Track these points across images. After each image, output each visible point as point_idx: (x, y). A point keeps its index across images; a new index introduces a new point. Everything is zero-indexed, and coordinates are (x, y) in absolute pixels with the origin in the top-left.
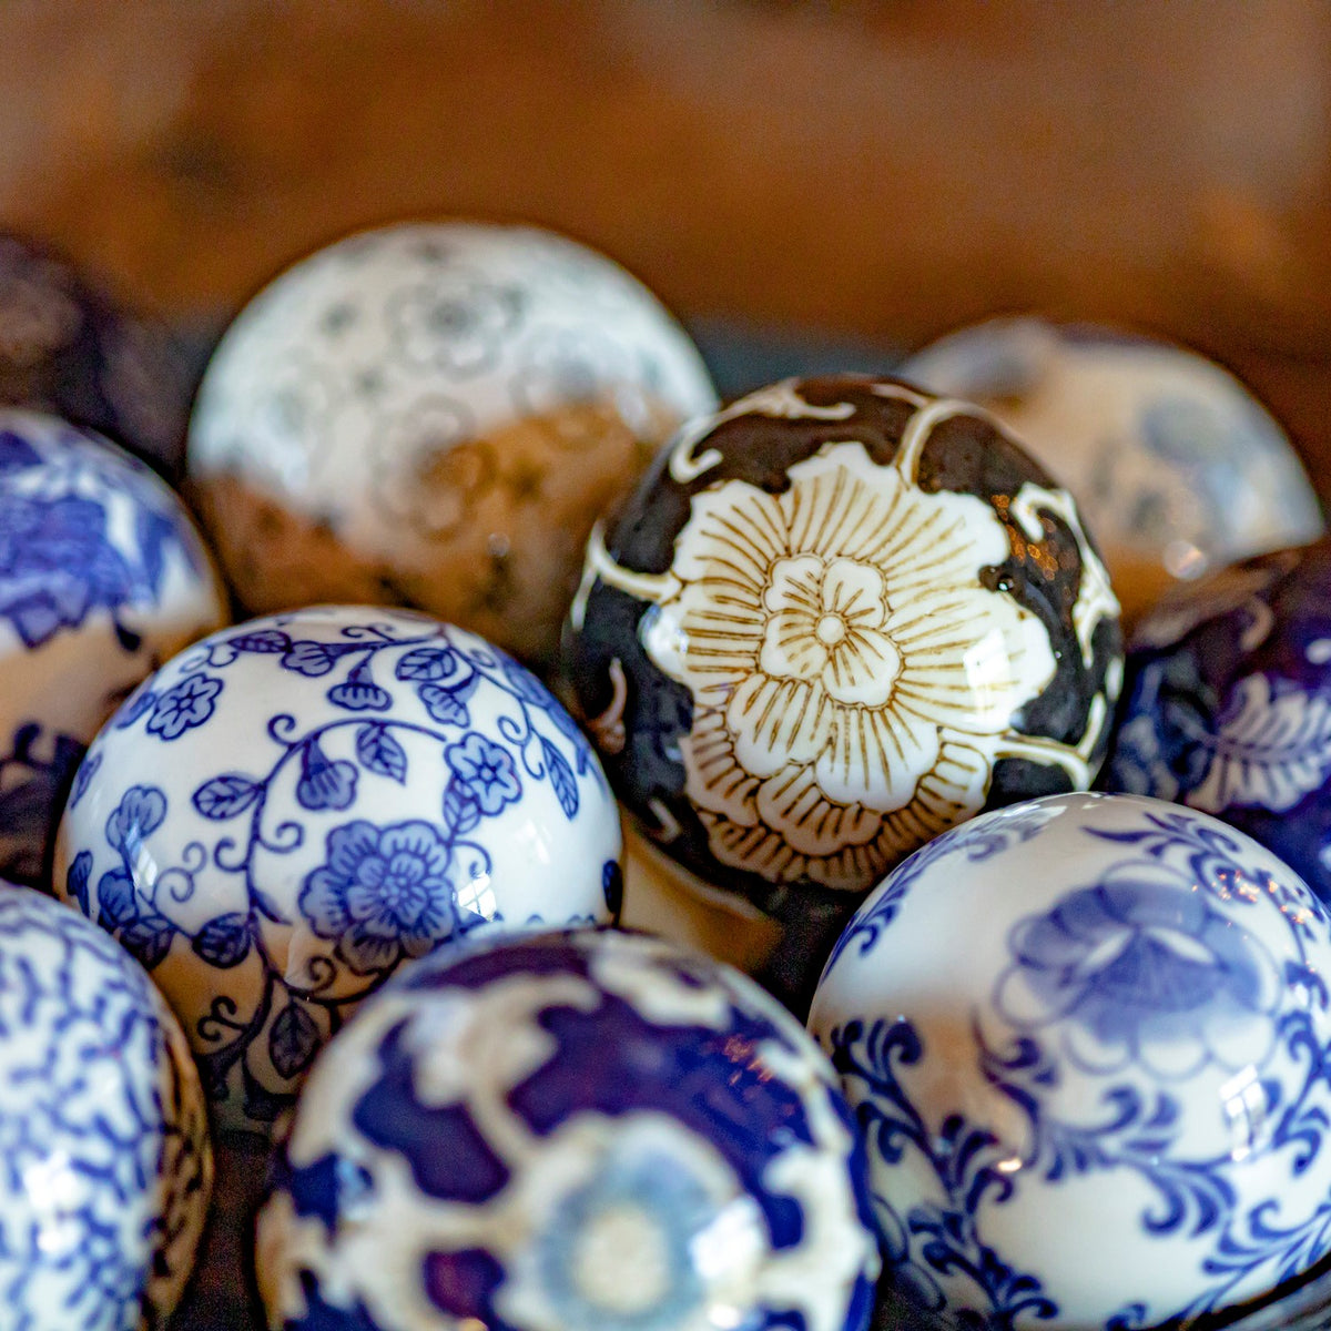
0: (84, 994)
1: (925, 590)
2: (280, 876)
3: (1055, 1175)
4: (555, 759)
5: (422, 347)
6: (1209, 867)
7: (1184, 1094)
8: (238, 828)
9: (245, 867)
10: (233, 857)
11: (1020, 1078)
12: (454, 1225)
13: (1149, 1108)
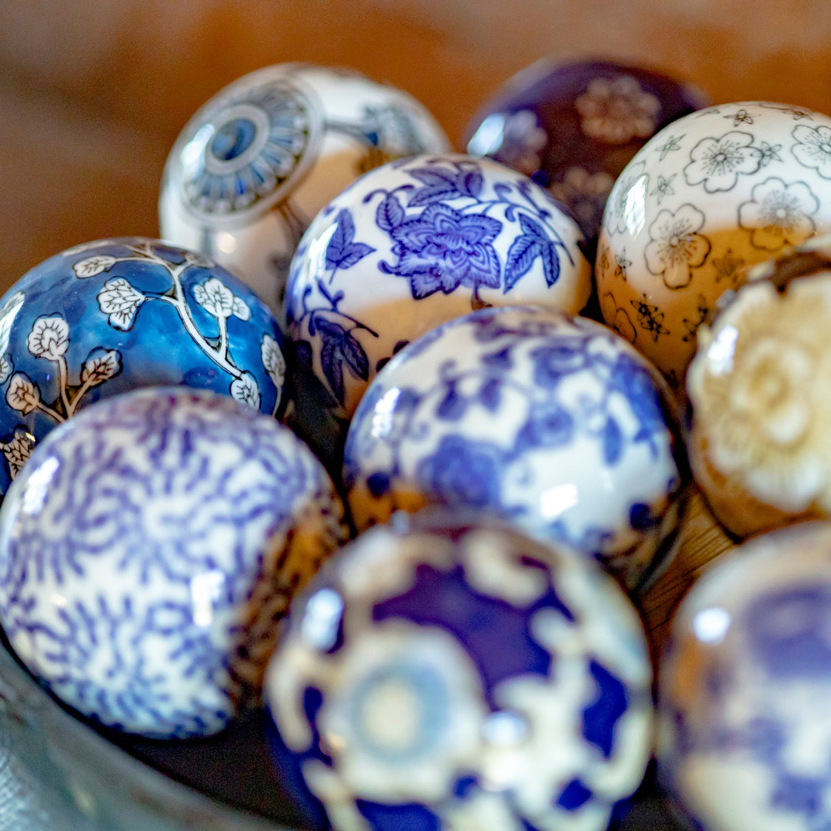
0: (234, 486)
2: (411, 455)
5: (696, 173)
9: (397, 444)
10: (396, 436)
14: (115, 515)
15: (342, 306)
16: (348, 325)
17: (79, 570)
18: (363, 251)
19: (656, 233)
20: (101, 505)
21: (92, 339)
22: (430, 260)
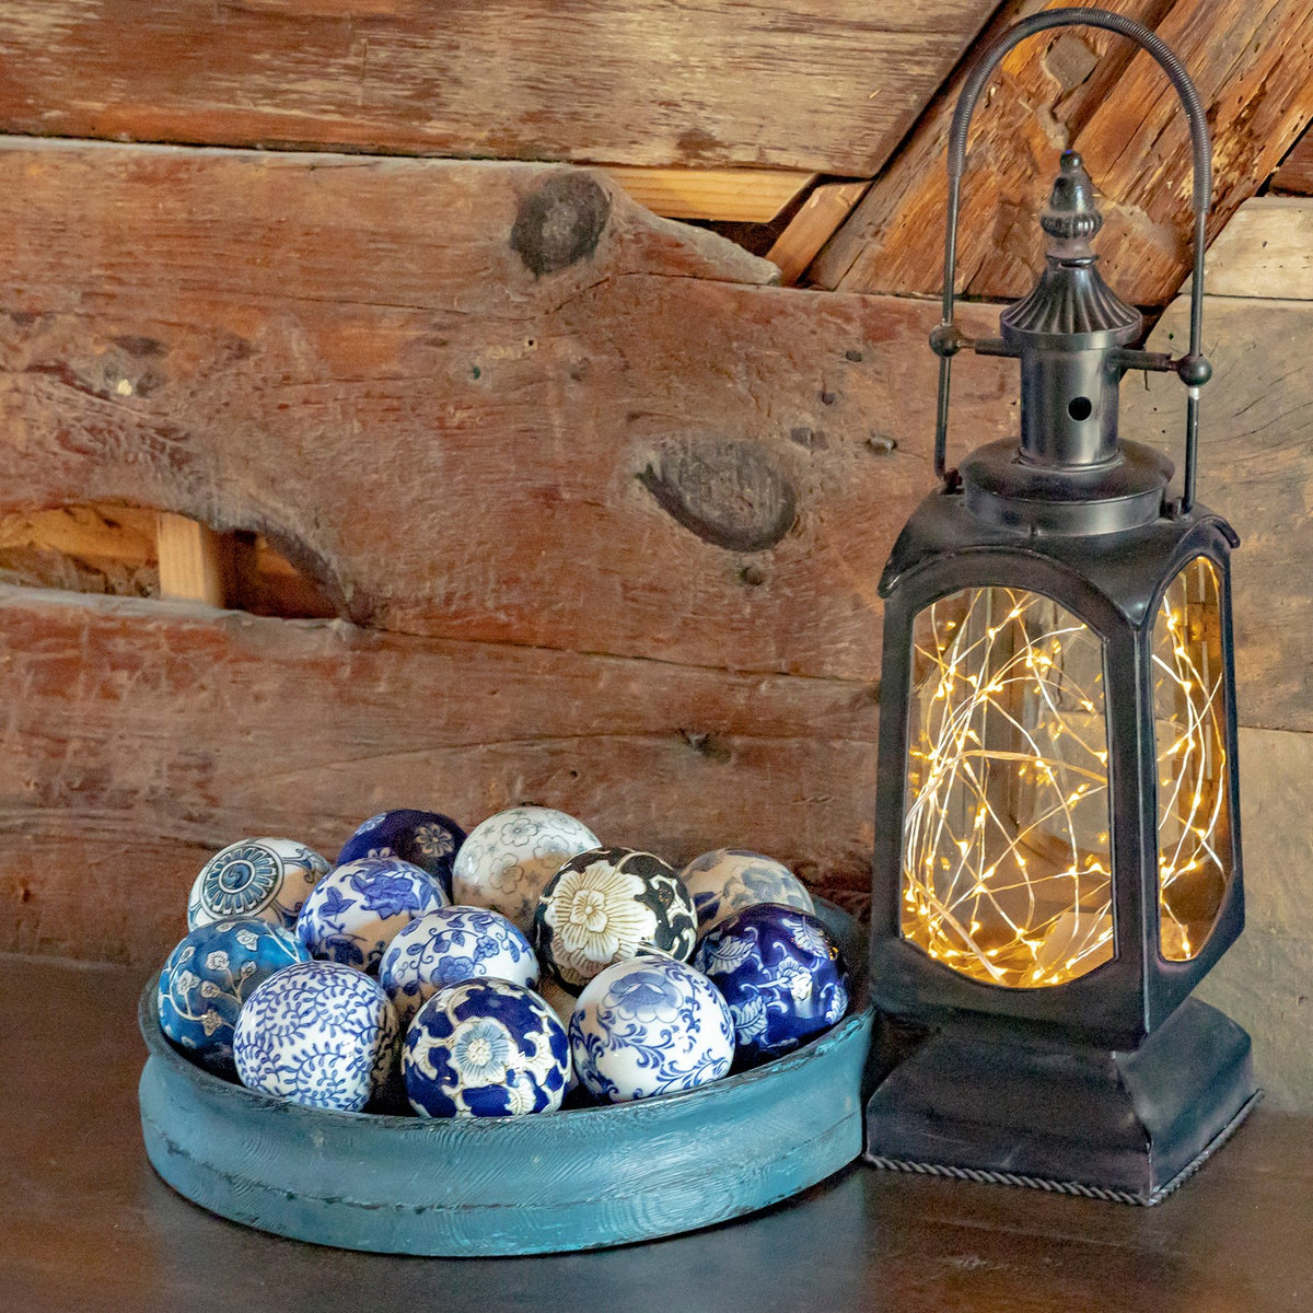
0: (360, 990)
1: (617, 900)
2: (426, 970)
3: (613, 1049)
4: (513, 946)
5: (507, 839)
6: (671, 972)
7: (648, 1027)
8: (417, 958)
9: (417, 968)
10: (414, 965)
11: (605, 1022)
12: (438, 1042)
13: (638, 1030)
14: (314, 1007)
15: (344, 930)
16: (349, 939)
17: (302, 1036)
18: (350, 903)
19: (494, 869)
20: (305, 1007)
21: (241, 957)
22: (386, 901)
